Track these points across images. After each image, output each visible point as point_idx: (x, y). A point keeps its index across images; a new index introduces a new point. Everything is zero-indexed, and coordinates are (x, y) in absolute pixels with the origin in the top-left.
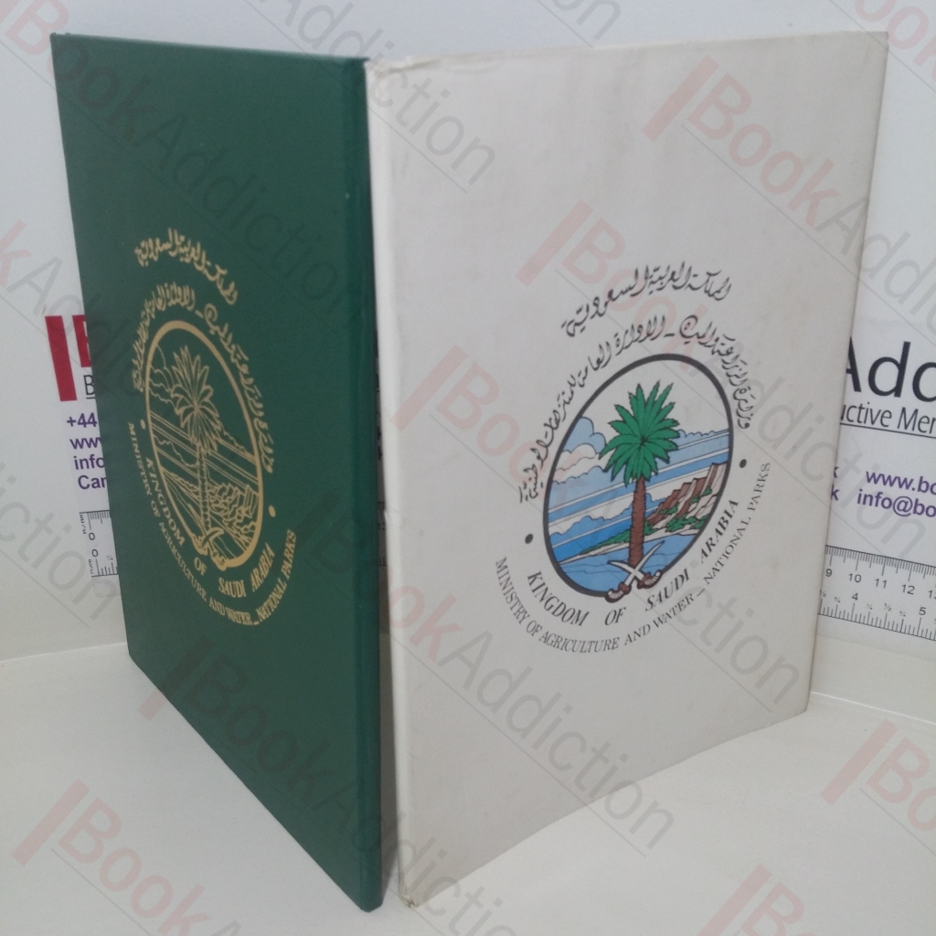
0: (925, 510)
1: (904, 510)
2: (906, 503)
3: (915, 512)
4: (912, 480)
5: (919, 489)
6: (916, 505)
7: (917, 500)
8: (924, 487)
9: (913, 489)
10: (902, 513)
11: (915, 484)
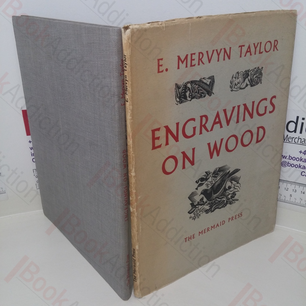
0: (291, 165)
1: (285, 165)
2: (285, 163)
3: (288, 166)
4: (287, 156)
5: (289, 159)
6: (288, 164)
7: (288, 162)
8: (290, 158)
9: (287, 159)
10: (284, 166)
11: (288, 157)
